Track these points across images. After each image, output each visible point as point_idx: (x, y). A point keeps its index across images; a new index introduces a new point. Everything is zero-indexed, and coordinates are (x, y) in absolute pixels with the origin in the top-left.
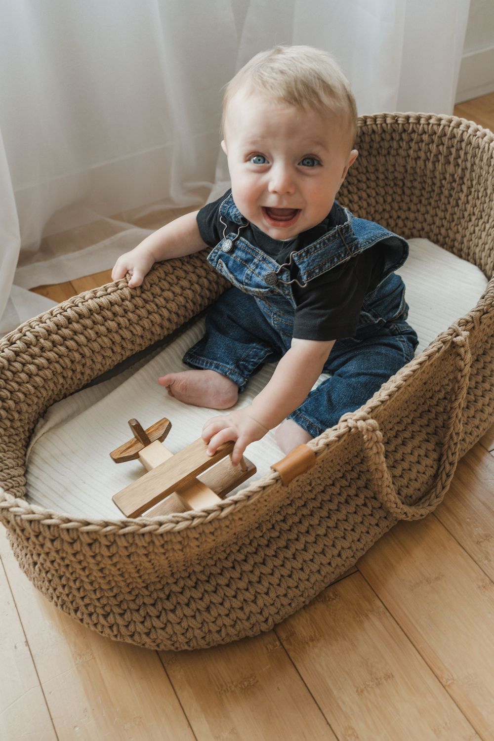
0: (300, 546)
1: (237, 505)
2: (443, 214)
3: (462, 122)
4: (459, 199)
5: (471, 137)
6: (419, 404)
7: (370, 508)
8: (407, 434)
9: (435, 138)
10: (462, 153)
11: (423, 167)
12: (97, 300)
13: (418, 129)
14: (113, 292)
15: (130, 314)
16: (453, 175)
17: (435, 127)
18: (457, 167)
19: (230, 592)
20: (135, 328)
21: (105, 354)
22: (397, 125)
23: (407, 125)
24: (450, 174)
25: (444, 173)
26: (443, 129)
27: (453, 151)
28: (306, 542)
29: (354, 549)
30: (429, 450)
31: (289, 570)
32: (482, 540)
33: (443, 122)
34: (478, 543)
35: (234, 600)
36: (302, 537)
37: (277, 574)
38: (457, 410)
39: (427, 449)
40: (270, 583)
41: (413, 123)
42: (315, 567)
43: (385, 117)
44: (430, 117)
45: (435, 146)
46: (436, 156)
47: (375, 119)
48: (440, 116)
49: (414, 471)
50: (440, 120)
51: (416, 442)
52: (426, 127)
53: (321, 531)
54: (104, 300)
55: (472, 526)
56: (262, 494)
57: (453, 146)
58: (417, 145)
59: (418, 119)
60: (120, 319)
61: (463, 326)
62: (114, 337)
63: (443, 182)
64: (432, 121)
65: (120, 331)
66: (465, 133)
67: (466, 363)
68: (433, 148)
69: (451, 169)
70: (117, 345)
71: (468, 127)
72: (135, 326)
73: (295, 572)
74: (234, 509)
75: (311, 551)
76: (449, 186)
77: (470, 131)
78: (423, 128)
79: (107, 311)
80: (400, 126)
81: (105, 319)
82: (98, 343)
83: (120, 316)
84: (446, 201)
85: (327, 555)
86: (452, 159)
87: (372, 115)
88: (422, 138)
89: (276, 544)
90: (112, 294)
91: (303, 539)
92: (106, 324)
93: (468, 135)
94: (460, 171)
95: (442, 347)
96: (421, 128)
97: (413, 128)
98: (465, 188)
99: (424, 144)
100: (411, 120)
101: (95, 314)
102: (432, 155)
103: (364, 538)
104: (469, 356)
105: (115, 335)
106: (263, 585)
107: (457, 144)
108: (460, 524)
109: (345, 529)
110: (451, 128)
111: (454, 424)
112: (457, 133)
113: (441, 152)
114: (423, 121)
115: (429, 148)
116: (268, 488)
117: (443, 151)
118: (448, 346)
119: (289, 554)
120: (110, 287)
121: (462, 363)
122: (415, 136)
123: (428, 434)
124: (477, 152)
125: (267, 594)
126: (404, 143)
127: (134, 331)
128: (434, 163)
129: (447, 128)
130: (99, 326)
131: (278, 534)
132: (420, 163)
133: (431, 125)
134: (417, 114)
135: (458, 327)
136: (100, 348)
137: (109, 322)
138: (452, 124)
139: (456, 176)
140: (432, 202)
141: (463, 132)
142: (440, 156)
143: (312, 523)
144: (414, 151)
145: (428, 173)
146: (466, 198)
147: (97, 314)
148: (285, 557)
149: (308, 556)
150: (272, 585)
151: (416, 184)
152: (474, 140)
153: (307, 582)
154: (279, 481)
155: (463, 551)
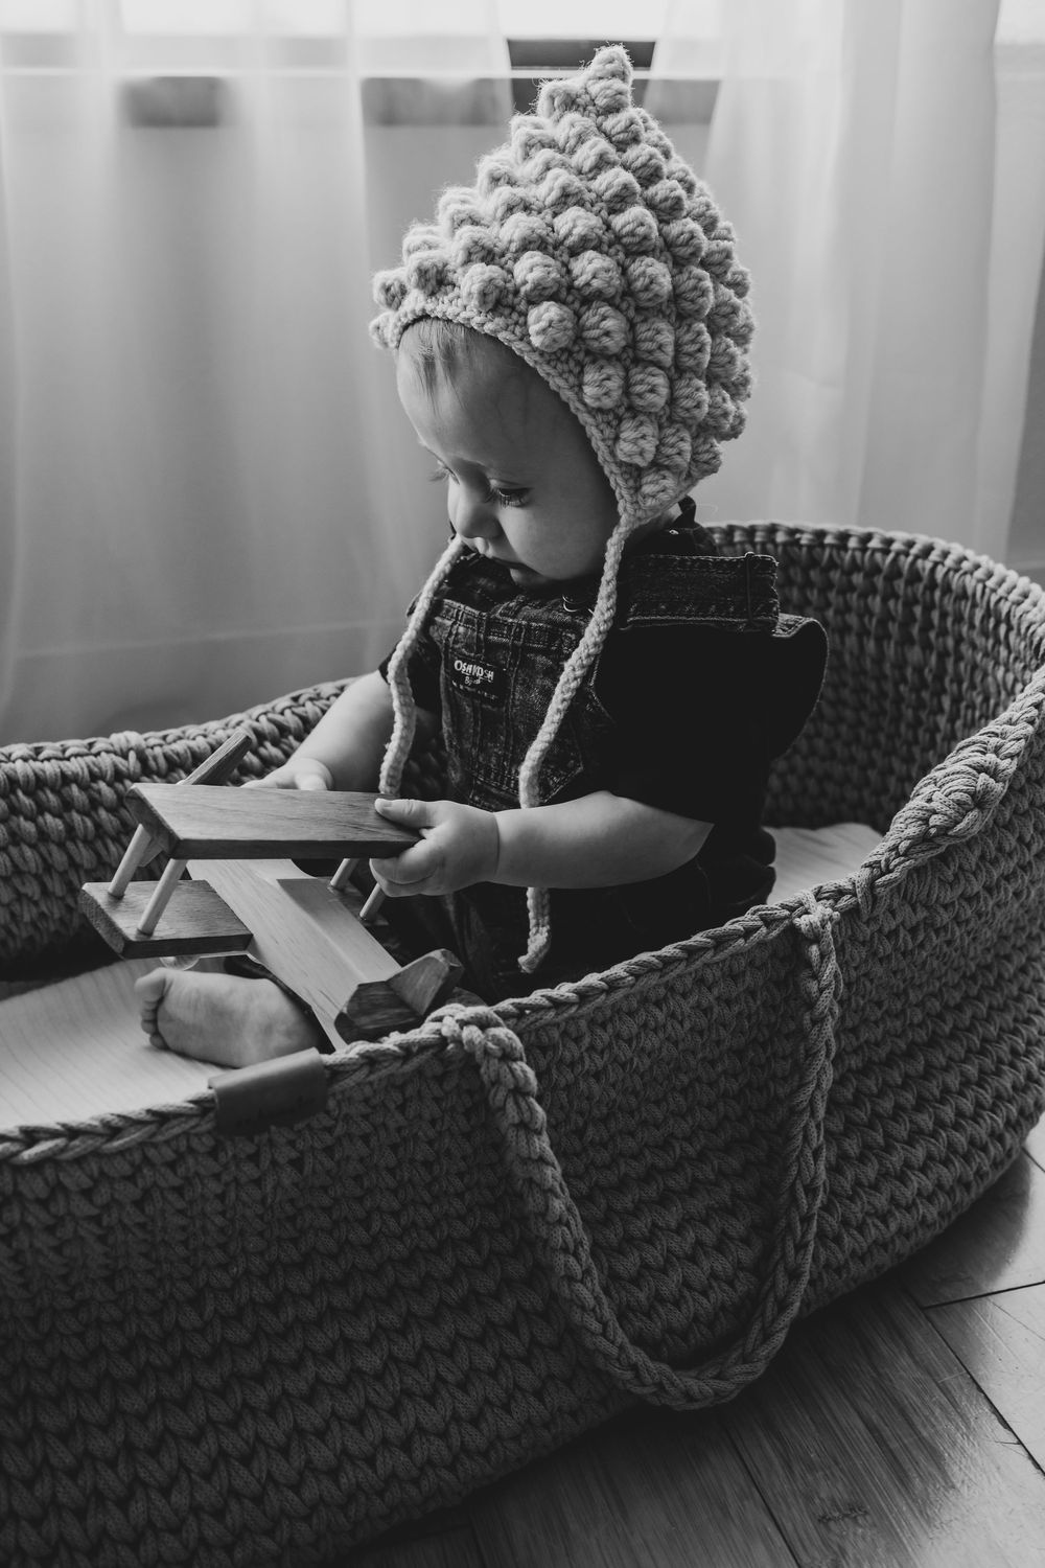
0: (298, 1384)
1: (76, 1142)
2: (904, 768)
3: (935, 546)
4: (937, 729)
5: (951, 573)
6: (726, 1117)
7: (526, 1338)
8: (677, 1182)
9: (879, 581)
10: (935, 615)
11: (856, 651)
12: (37, 765)
13: (842, 560)
14: (76, 755)
15: (103, 813)
16: (919, 670)
17: (878, 556)
18: (928, 652)
19: (63, 1457)
20: (107, 848)
21: (22, 890)
22: (796, 549)
23: (818, 550)
24: (914, 669)
25: (900, 665)
26: (895, 560)
27: (918, 610)
28: (318, 1379)
29: (456, 1442)
30: (731, 1238)
31: (247, 1443)
32: (837, 1514)
33: (896, 546)
34: (824, 1520)
35: (65, 1481)
36: (310, 1363)
37: (210, 1444)
38: (806, 1117)
39: (724, 1232)
40: (181, 1463)
41: (832, 546)
42: (322, 1455)
43: (772, 530)
44: (869, 537)
45: (878, 599)
46: (882, 623)
47: (751, 532)
48: (889, 534)
49: (676, 1277)
50: (889, 542)
51: (698, 1205)
52: (858, 554)
53: (370, 1362)
54: (50, 768)
55: (820, 1474)
56: (153, 1135)
57: (916, 602)
58: (841, 599)
59: (844, 537)
60: (76, 817)
61: (828, 898)
62: (50, 854)
63: (902, 688)
64: (874, 544)
65: (70, 846)
66: (940, 567)
67: (824, 983)
68: (876, 603)
69: (915, 654)
70: (56, 877)
71: (945, 554)
72: (109, 842)
73: (263, 1454)
74: (63, 1150)
75: (326, 1405)
76: (914, 696)
77: (949, 562)
78: (853, 558)
79: (48, 792)
80: (804, 550)
81: (42, 808)
82: (9, 855)
83: (78, 812)
84: (910, 735)
85: (368, 1432)
86: (915, 630)
87: (746, 524)
88: (850, 582)
89: (233, 1361)
90: (73, 759)
91: (311, 1369)
92: (40, 819)
93: (945, 570)
94: (933, 659)
95: (758, 928)
96: (848, 557)
97: (831, 556)
98: (946, 702)
99: (855, 596)
100: (829, 540)
101: (20, 793)
102: (874, 621)
103: (490, 1420)
104: (832, 966)
105: (54, 848)
106: (159, 1463)
107: (924, 593)
108: (788, 1466)
109: (439, 1377)
110: (910, 559)
111: (798, 1157)
112: (924, 569)
113: (894, 613)
114: (853, 543)
115: (866, 605)
116: (175, 1122)
117: (896, 611)
118: (775, 933)
119: (261, 1397)
120: (73, 746)
121: (814, 986)
122: (835, 576)
123: (735, 1195)
124: (963, 608)
125: (165, 1492)
126: (815, 592)
127: (103, 852)
128: (879, 641)
129: (902, 558)
130: (22, 819)
131: (245, 1336)
132: (851, 641)
133: (868, 553)
134: (842, 528)
135: (813, 899)
136: (10, 869)
137: (48, 817)
138: (914, 551)
139: (927, 671)
140: (882, 738)
141: (936, 564)
142: (890, 625)
143: (349, 1331)
144: (837, 612)
145: (868, 664)
146: (949, 726)
147: (25, 793)
148: (245, 1404)
149: (312, 1418)
150: (188, 1471)
151: (846, 693)
152: (955, 579)
153: (291, 1495)
154: (211, 1115)
155: (771, 1529)
